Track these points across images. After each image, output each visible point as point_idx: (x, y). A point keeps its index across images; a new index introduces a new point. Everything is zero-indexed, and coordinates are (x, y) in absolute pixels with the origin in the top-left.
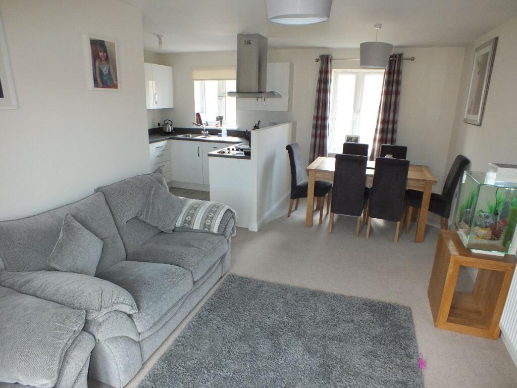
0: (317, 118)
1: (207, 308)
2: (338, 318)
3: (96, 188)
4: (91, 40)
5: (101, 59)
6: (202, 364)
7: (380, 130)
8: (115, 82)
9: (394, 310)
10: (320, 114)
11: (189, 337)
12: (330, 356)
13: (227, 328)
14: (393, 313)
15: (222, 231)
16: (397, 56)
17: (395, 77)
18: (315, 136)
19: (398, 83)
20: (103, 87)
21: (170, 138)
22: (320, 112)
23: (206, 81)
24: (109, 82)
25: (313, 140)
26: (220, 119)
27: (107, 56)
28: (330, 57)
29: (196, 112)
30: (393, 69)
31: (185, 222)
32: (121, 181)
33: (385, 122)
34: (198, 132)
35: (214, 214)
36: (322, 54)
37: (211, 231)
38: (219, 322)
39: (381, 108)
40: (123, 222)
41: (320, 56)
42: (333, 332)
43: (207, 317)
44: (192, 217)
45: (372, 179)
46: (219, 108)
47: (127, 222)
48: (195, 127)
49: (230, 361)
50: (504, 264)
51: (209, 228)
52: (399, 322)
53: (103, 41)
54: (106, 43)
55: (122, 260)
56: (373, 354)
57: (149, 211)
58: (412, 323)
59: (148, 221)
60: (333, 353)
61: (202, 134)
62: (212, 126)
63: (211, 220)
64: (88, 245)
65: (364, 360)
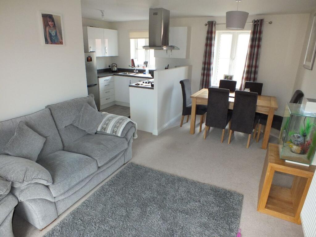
0: (205, 63)
1: (109, 183)
2: (191, 198)
3: (46, 105)
4: (42, 15)
5: (50, 26)
6: (93, 219)
7: (246, 72)
8: (61, 40)
9: (230, 196)
10: (207, 61)
11: (92, 201)
12: (176, 224)
13: (117, 198)
14: (230, 198)
15: (125, 136)
16: (260, 21)
17: (258, 35)
18: (203, 75)
19: (260, 39)
20: (52, 44)
21: (114, 75)
22: (207, 59)
23: (138, 39)
24: (56, 40)
25: (202, 77)
26: (146, 63)
27: (54, 24)
28: (214, 23)
29: (131, 58)
30: (256, 30)
31: (102, 128)
32: (64, 102)
33: (249, 66)
34: (132, 71)
35: (120, 124)
36: (208, 21)
37: (117, 135)
38: (113, 193)
39: (248, 57)
40: (62, 127)
41: (208, 22)
42: (184, 207)
43: (107, 189)
44: (107, 125)
45: (233, 105)
46: (146, 56)
47: (65, 127)
48: (131, 68)
49: (111, 219)
50: (307, 172)
51: (116, 133)
52: (232, 205)
53: (52, 15)
54: (53, 16)
55: (60, 150)
56: (205, 226)
57: (80, 121)
58: (241, 206)
59: (80, 127)
60: (179, 222)
61: (134, 73)
62: (141, 68)
63: (117, 128)
64: (32, 141)
65: (199, 229)
